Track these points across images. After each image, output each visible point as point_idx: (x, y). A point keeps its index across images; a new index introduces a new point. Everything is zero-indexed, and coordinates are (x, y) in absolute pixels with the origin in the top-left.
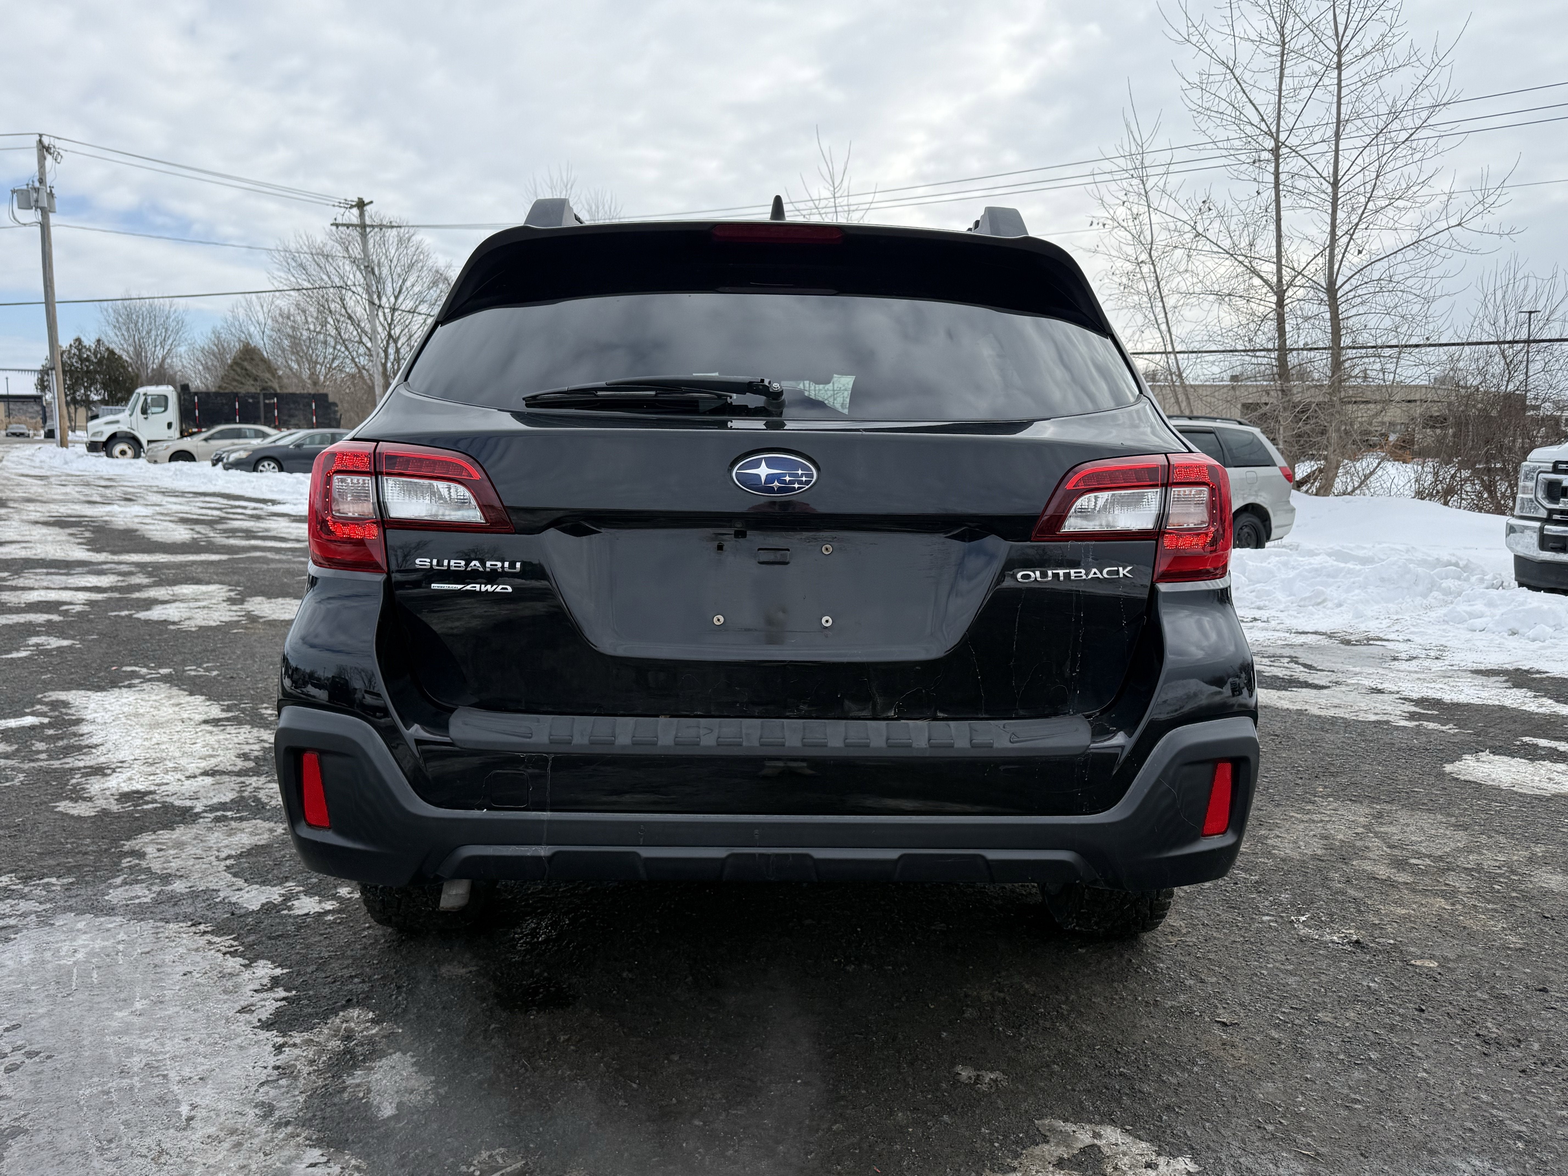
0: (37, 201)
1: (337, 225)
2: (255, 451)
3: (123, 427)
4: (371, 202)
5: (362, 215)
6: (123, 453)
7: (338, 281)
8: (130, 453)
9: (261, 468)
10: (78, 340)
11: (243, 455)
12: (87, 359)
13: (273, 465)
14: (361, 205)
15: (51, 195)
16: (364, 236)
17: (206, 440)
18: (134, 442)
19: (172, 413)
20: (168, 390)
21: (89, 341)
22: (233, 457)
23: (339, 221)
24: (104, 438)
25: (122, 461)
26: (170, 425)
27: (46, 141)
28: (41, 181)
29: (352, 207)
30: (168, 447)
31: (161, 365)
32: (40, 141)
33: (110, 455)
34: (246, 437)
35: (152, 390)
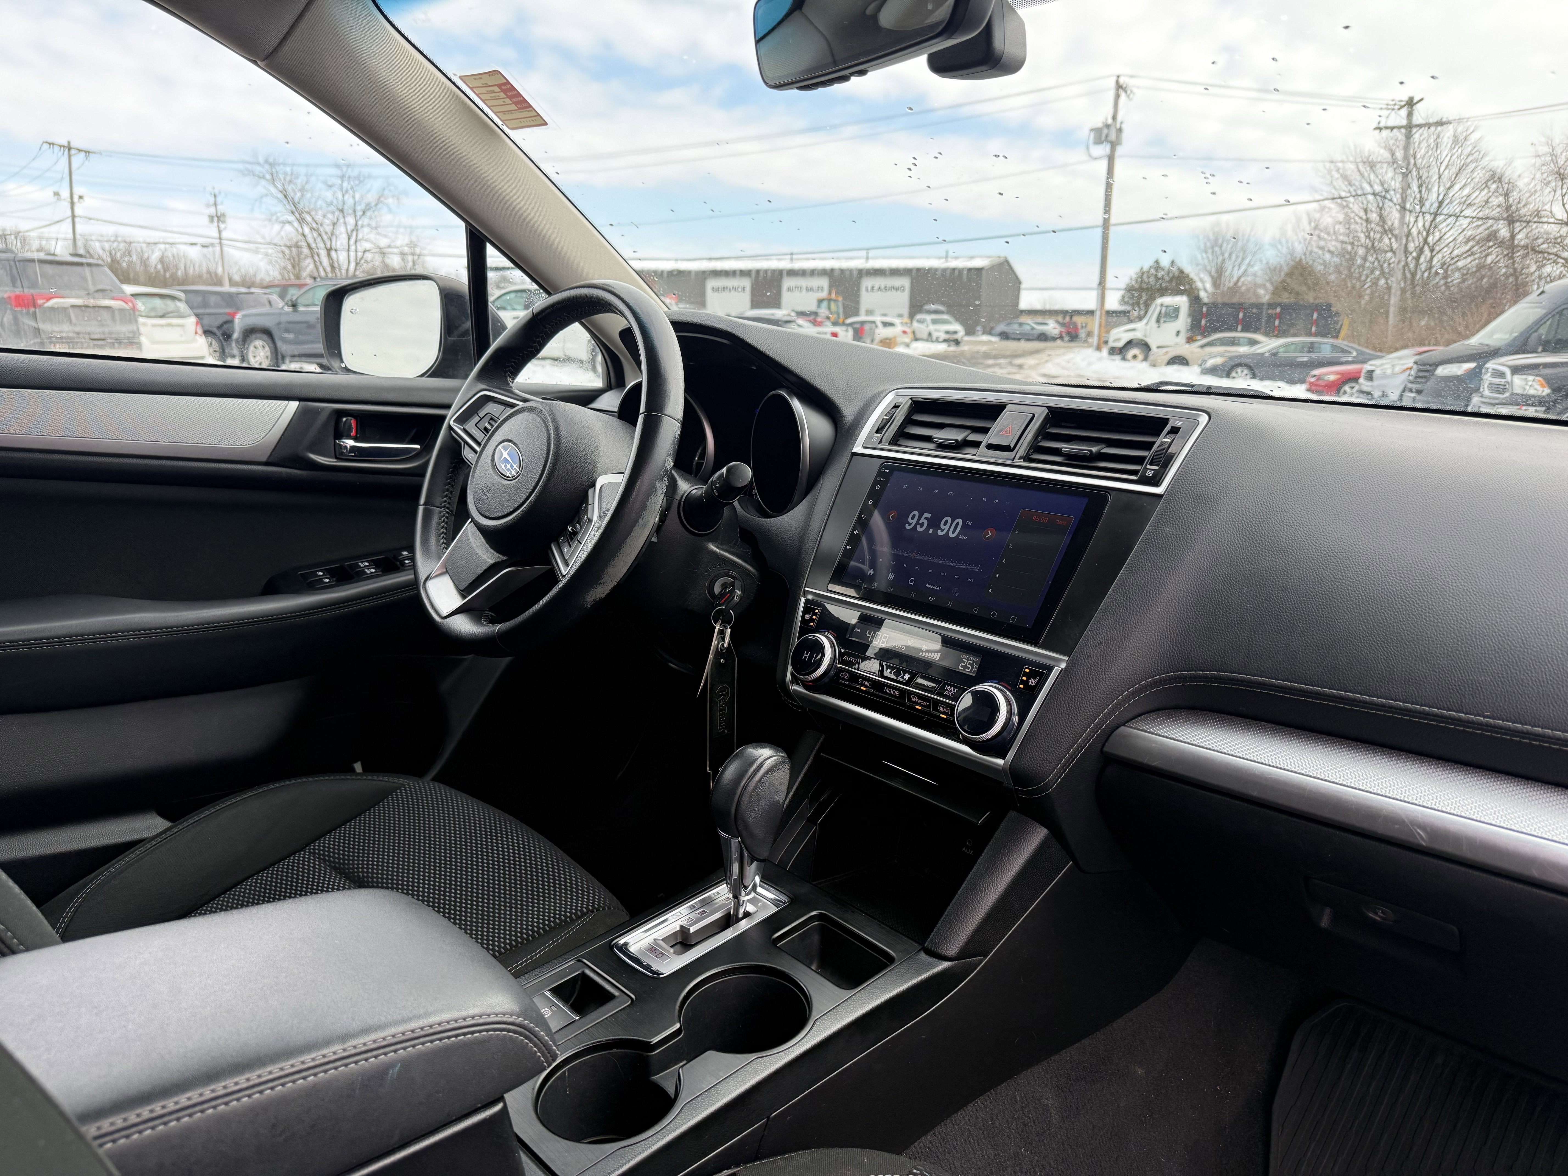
0: (1107, 136)
1: (1380, 129)
2: (1231, 358)
3: (1138, 335)
4: (1421, 100)
5: (1410, 115)
6: (1135, 357)
7: (1378, 188)
8: (1141, 357)
9: (1234, 374)
10: (1157, 262)
11: (1218, 361)
12: (1162, 278)
13: (1246, 371)
14: (1411, 103)
15: (1120, 130)
16: (1409, 136)
17: (1202, 347)
18: (1145, 347)
19: (1183, 321)
20: (1181, 301)
21: (1165, 262)
22: (1210, 363)
23: (1382, 125)
24: (1120, 344)
25: (1133, 363)
26: (1178, 333)
27: (1121, 80)
28: (1114, 118)
29: (1402, 107)
30: (1167, 353)
31: (1236, 284)
32: (1117, 82)
33: (1124, 359)
34: (1238, 344)
35: (1168, 300)
